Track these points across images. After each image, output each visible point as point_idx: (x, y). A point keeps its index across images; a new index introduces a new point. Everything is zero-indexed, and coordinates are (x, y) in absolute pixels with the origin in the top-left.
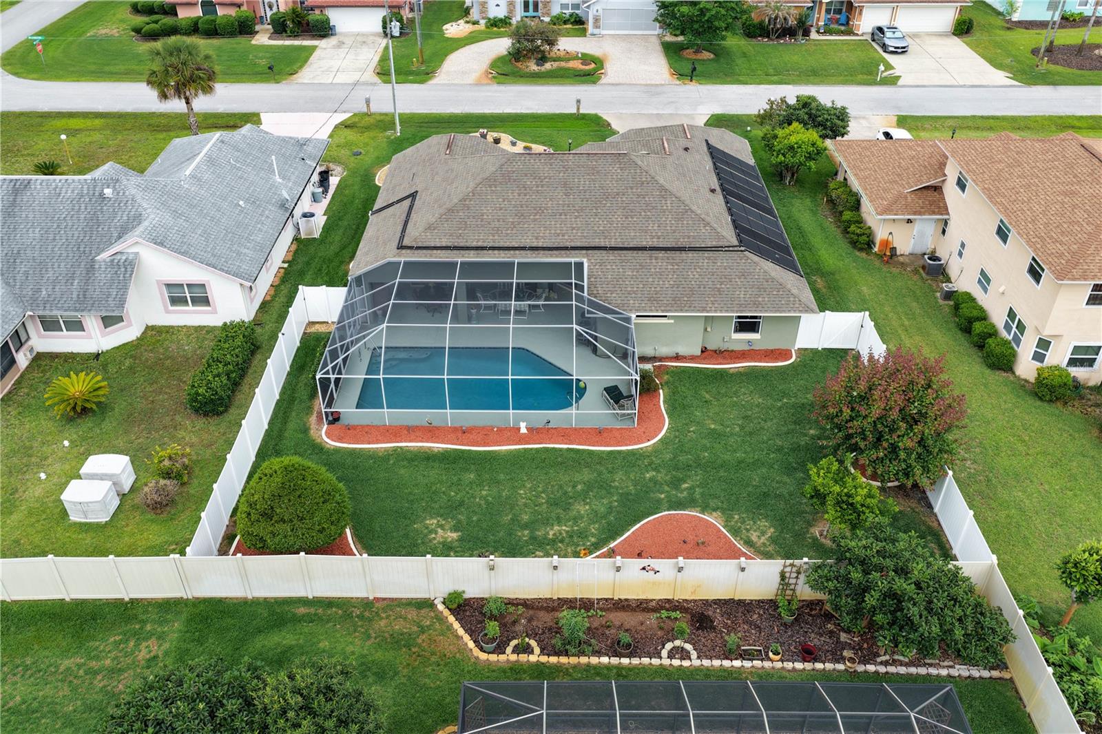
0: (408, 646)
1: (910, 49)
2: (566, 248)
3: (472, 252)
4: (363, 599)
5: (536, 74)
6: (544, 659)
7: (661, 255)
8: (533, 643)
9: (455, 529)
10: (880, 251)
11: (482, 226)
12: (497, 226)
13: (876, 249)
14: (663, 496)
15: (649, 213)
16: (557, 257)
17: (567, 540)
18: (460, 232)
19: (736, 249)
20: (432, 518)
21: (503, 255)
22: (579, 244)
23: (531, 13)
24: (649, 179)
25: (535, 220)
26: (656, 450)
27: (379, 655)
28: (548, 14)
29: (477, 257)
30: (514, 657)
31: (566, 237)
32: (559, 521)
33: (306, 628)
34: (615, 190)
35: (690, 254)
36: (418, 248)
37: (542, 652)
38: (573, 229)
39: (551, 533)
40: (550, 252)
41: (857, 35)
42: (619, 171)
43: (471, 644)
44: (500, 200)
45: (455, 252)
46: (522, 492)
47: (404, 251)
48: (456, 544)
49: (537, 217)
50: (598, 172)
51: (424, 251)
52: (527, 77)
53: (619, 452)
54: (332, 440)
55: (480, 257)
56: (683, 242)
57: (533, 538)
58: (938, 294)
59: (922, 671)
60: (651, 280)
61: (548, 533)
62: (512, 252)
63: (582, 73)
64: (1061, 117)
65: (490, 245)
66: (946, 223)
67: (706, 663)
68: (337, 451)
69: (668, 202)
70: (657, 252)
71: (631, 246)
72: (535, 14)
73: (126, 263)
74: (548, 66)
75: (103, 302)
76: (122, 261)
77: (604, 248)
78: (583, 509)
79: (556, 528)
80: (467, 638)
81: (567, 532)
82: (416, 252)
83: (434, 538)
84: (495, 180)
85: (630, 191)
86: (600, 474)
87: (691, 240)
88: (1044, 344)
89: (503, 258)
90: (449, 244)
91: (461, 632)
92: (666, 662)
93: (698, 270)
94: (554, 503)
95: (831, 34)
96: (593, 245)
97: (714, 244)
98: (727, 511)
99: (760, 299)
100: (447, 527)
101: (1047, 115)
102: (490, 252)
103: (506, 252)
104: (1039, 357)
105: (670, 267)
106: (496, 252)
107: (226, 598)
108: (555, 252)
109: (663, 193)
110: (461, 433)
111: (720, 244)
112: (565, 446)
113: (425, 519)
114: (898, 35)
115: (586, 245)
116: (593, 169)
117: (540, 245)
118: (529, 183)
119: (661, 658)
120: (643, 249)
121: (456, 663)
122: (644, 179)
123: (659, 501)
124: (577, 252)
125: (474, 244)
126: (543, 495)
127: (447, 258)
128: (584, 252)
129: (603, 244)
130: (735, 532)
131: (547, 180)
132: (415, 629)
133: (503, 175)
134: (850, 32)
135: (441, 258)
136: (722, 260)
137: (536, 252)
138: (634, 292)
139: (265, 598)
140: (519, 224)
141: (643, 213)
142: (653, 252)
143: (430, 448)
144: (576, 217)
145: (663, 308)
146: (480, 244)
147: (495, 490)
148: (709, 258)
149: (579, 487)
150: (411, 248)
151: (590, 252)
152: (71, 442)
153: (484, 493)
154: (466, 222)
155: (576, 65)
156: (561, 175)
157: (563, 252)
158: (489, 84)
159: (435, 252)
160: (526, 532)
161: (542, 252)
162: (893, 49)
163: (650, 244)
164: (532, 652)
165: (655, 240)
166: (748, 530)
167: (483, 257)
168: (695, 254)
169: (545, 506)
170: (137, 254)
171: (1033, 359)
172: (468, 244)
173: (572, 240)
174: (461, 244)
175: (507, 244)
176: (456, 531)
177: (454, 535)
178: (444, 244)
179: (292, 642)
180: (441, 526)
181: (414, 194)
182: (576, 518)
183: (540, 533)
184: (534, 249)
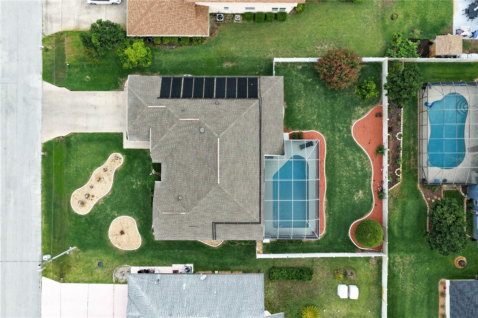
0: (397, 199)
2: (260, 163)
3: (261, 196)
6: (401, 167)
7: (263, 128)
8: (397, 170)
9: (358, 191)
11: (251, 194)
12: (251, 188)
14: (346, 135)
15: (246, 131)
17: (362, 162)
18: (253, 202)
19: (260, 101)
20: (354, 198)
21: (263, 185)
22: (259, 158)
24: (231, 130)
25: (249, 174)
26: (327, 135)
27: (400, 206)
29: (263, 195)
30: (401, 174)
31: (256, 162)
32: (355, 164)
34: (236, 143)
35: (262, 117)
36: (260, 216)
37: (400, 168)
38: (252, 160)
39: (359, 166)
42: (227, 142)
43: (398, 184)
44: (240, 188)
45: (262, 203)
46: (344, 174)
47: (261, 221)
48: (364, 191)
49: (247, 173)
50: (228, 150)
51: (261, 214)
53: (327, 146)
56: (258, 119)
57: (361, 171)
60: (272, 132)
61: (359, 167)
62: (262, 182)
65: (259, 190)
67: (402, 130)
68: (327, 229)
69: (241, 123)
70: (261, 129)
71: (259, 139)
77: (260, 148)
78: (350, 158)
79: (358, 165)
80: (395, 186)
81: (359, 162)
82: (262, 217)
83: (362, 197)
84: (232, 190)
85: (236, 138)
86: (337, 152)
87: (257, 116)
90: (259, 205)
91: (393, 187)
92: (402, 139)
93: (268, 115)
94: (348, 165)
96: (259, 153)
97: (258, 108)
98: (352, 118)
99: (279, 95)
100: (358, 194)
102: (261, 190)
105: (267, 125)
106: (261, 188)
108: (262, 167)
109: (237, 125)
111: (258, 106)
112: (325, 162)
113: (355, 200)
115: (258, 155)
117: (259, 172)
118: (233, 177)
119: (401, 141)
120: (260, 134)
121: (401, 188)
122: (231, 132)
123: (348, 136)
124: (261, 158)
125: (258, 196)
126: (345, 168)
127: (264, 205)
128: (262, 156)
129: (259, 149)
130: (359, 117)
131: (231, 170)
132: (392, 198)
133: (229, 187)
136: (265, 106)
137: (261, 173)
138: (277, 139)
140: (250, 180)
141: (246, 133)
142: (261, 131)
143: (325, 202)
144: (248, 158)
146: (258, 194)
147: (344, 182)
148: (264, 111)
149: (342, 158)
150: (260, 219)
151: (262, 154)
153: (345, 185)
154: (250, 200)
156: (229, 164)
157: (262, 163)
159: (262, 210)
160: (359, 173)
161: (262, 171)
163: (258, 131)
164: (399, 170)
165: (257, 130)
166: (359, 114)
167: (264, 192)
168: (262, 116)
169: (349, 168)
172: (258, 198)
173: (257, 160)
174: (258, 200)
175: (259, 184)
176: (359, 191)
177: (361, 192)
178: (259, 207)
179: (396, 226)
180: (357, 195)
181: (215, 224)
182: (354, 159)
183: (360, 169)
184: (260, 175)
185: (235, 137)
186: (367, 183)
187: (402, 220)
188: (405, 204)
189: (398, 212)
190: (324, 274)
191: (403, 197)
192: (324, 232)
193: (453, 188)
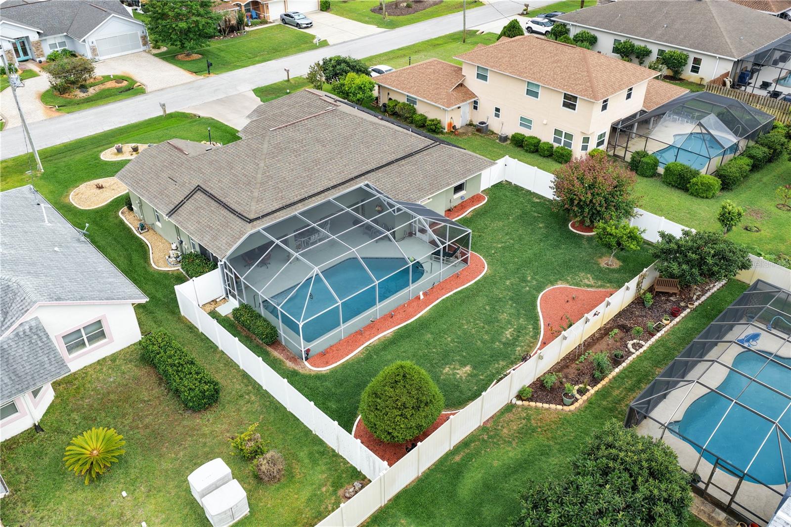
0: (534, 431)
1: (314, 23)
2: (352, 179)
3: (299, 205)
4: (478, 428)
5: (87, 99)
6: (596, 388)
7: (403, 163)
8: (583, 386)
9: (463, 364)
10: (448, 130)
11: (291, 185)
12: (300, 182)
13: (446, 130)
14: (527, 289)
15: (377, 141)
16: (350, 187)
17: (519, 334)
18: (280, 195)
19: (435, 144)
20: (444, 368)
21: (319, 199)
22: (356, 174)
23: (23, 57)
24: (361, 120)
25: (319, 169)
26: (494, 270)
27: (528, 446)
28: (43, 55)
29: (305, 207)
30: (584, 398)
31: (346, 173)
32: (503, 328)
33: (475, 463)
34: (348, 134)
35: (417, 156)
36: (263, 216)
37: (592, 386)
38: (345, 166)
39: (508, 336)
40: (345, 185)
41: (271, 22)
42: (340, 120)
43: (560, 407)
44: (287, 164)
45: (288, 209)
46: (466, 327)
47: (255, 223)
48: (475, 372)
49: (319, 167)
50: (329, 125)
51: (268, 217)
52: (83, 103)
54: (323, 367)
55: (307, 206)
56: (408, 151)
57: (504, 344)
58: (497, 141)
59: (708, 294)
60: (410, 179)
62: (323, 195)
63: (122, 89)
64: (427, 41)
65: (306, 195)
66: (476, 102)
67: (650, 342)
68: (334, 372)
69: (382, 130)
70: (400, 162)
71: (385, 163)
72: (26, 58)
73: (34, 331)
74: (92, 91)
75: (42, 372)
76: (28, 331)
77: (373, 170)
78: (503, 316)
79: (507, 332)
80: (553, 406)
81: (514, 331)
82: (263, 220)
83: (461, 377)
84: (273, 153)
85: (356, 131)
86: (487, 296)
87: (410, 148)
88: (586, 140)
89: (321, 200)
90: (281, 206)
91: (546, 406)
92: (637, 353)
93: (428, 163)
94: (488, 322)
95: (256, 26)
96: (364, 171)
97: (423, 145)
98: (562, 278)
99: (468, 167)
100: (458, 367)
101: (420, 41)
102: (310, 200)
103: (320, 196)
104: (585, 148)
105: (413, 167)
106: (313, 198)
107: (407, 486)
108: (347, 184)
109: (375, 126)
110: (390, 318)
111: (426, 144)
112: (451, 293)
113: (442, 371)
114: (302, 16)
115: (360, 173)
116: (325, 125)
117: (335, 183)
118: (295, 147)
119: (633, 353)
120: (392, 162)
121: (565, 419)
122: (358, 121)
123: (529, 292)
124: (359, 179)
125: (296, 199)
126: (478, 322)
127: (287, 215)
128: (363, 177)
129: (369, 169)
131: (304, 141)
132: (524, 421)
133: (275, 148)
134: (265, 22)
135: (283, 217)
136: (433, 153)
137: (337, 189)
138: (409, 189)
139: (429, 469)
140: (312, 175)
141: (374, 142)
142: (398, 162)
143: (384, 336)
144: (341, 158)
145: (430, 192)
146: (299, 198)
147: (452, 334)
148: (427, 155)
149: (487, 307)
150: (258, 218)
151: (366, 176)
152: (127, 490)
153: (449, 339)
154: (278, 187)
155: (111, 85)
156: (310, 135)
157: (352, 182)
158: (60, 116)
159: (275, 214)
160: (497, 344)
161: (340, 187)
162: (305, 26)
164: (588, 390)
165: (393, 155)
166: (581, 281)
167: (308, 205)
168: (419, 155)
169: (487, 326)
170: (36, 318)
171: (582, 150)
172: (292, 201)
173: (351, 174)
174: (288, 203)
175: (316, 191)
176: (465, 366)
177: (468, 368)
178: (277, 207)
179: (480, 475)
180: (454, 368)
181: (199, 188)
182: (509, 322)
183: (504, 340)
184: (334, 187)
185: (356, 129)
186: (497, 366)
187: (506, 476)
188: (545, 452)
189: (511, 454)
190: (228, 432)
191: (554, 438)
192: (325, 369)
193: (710, 518)
